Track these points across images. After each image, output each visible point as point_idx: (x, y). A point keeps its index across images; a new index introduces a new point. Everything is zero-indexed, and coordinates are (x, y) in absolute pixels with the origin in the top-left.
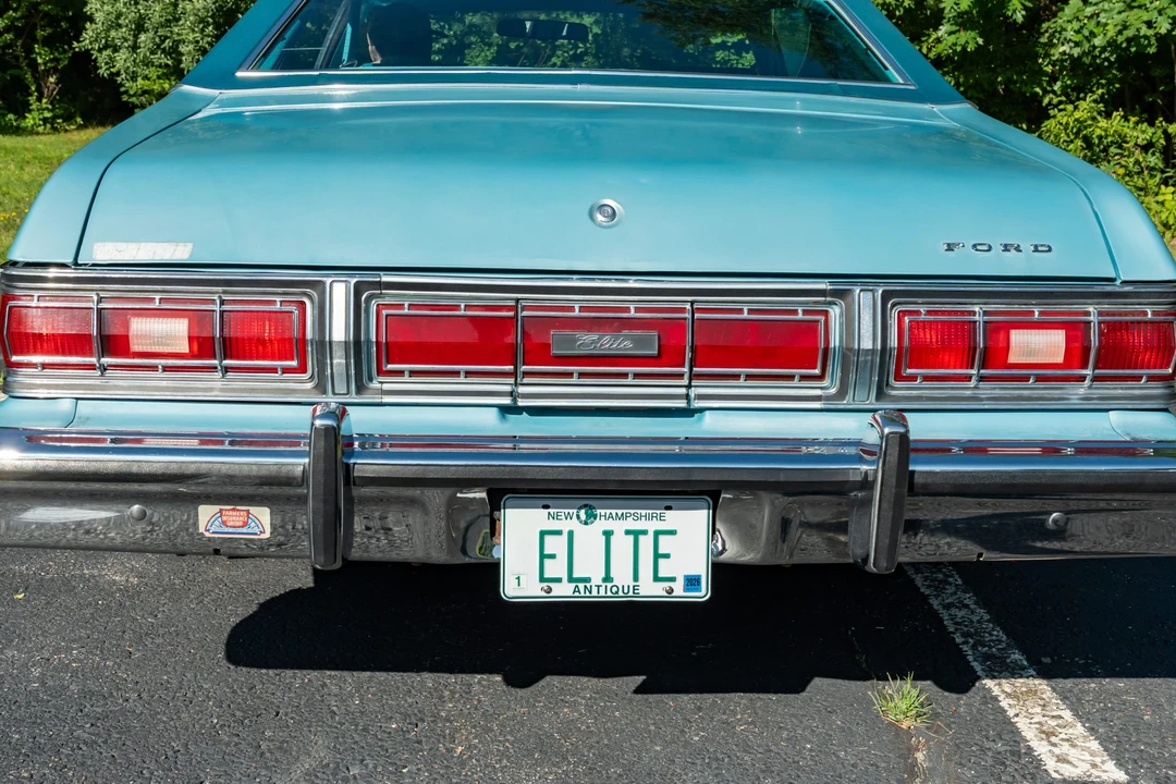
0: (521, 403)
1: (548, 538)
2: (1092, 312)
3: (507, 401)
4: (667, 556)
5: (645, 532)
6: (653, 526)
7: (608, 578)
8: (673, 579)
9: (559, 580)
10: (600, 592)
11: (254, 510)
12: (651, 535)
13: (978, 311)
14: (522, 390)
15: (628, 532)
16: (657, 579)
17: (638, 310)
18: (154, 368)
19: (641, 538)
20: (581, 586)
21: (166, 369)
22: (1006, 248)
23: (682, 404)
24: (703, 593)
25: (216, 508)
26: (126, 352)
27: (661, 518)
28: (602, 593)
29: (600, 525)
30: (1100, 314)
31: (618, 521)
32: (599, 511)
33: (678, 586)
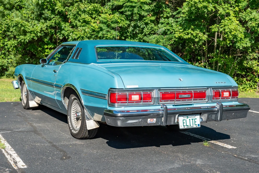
0: (175, 104)
1: (184, 121)
2: (231, 90)
3: (173, 104)
4: (196, 122)
5: (193, 119)
6: (194, 118)
7: (190, 125)
8: (197, 125)
9: (185, 126)
10: (189, 127)
11: (154, 119)
13: (220, 90)
15: (192, 119)
16: (195, 125)
17: (188, 92)
18: (134, 102)
22: (222, 83)
23: (192, 103)
24: (200, 126)
25: (150, 119)
26: (131, 100)
27: (195, 117)
29: (189, 118)
30: (232, 90)
31: (191, 118)
32: (189, 117)
33: (197, 126)
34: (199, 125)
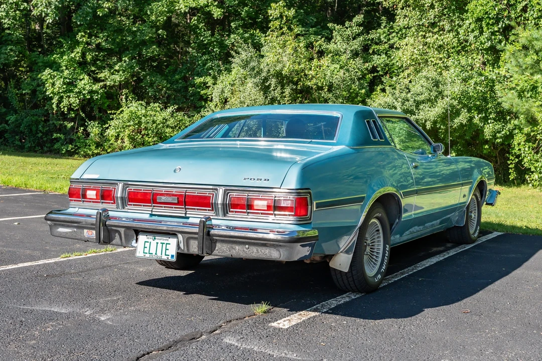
0: (153, 213)
1: (146, 243)
2: (274, 196)
3: (150, 212)
4: (168, 250)
5: (164, 243)
6: (166, 242)
8: (168, 255)
9: (147, 253)
11: (92, 231)
13: (247, 195)
14: (154, 210)
16: (166, 255)
17: (175, 192)
18: (90, 202)
19: (164, 245)
20: (151, 255)
21: (93, 202)
22: (258, 180)
23: (184, 215)
24: (174, 259)
25: (87, 230)
26: (86, 198)
27: (168, 240)
28: (155, 257)
29: (156, 241)
30: (276, 197)
31: (160, 240)
32: (156, 238)
33: (170, 257)
34: (172, 256)
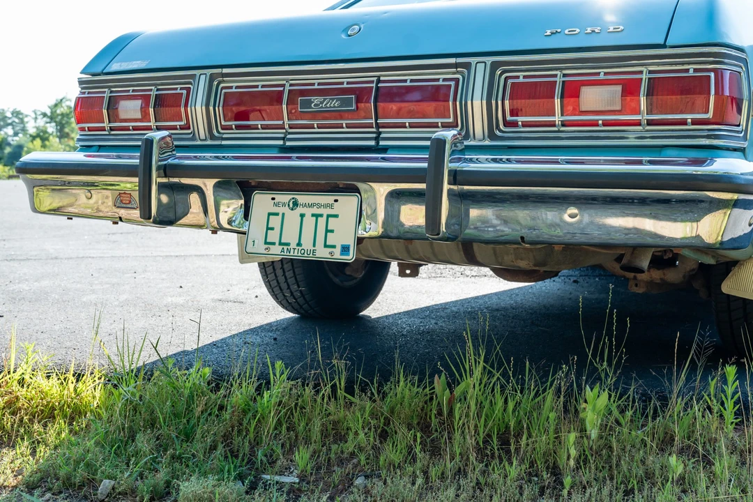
0: (287, 143)
1: (271, 217)
3: (281, 142)
4: (332, 231)
5: (321, 215)
6: (327, 212)
7: (299, 244)
8: (334, 247)
9: (274, 244)
12: (325, 217)
14: (289, 136)
15: (313, 215)
16: (326, 246)
17: (348, 83)
18: (128, 128)
19: (320, 219)
20: (285, 248)
21: (134, 129)
23: (372, 143)
24: (350, 257)
27: (331, 207)
28: (296, 254)
29: (299, 210)
31: (309, 208)
33: (337, 252)
34: (345, 249)
